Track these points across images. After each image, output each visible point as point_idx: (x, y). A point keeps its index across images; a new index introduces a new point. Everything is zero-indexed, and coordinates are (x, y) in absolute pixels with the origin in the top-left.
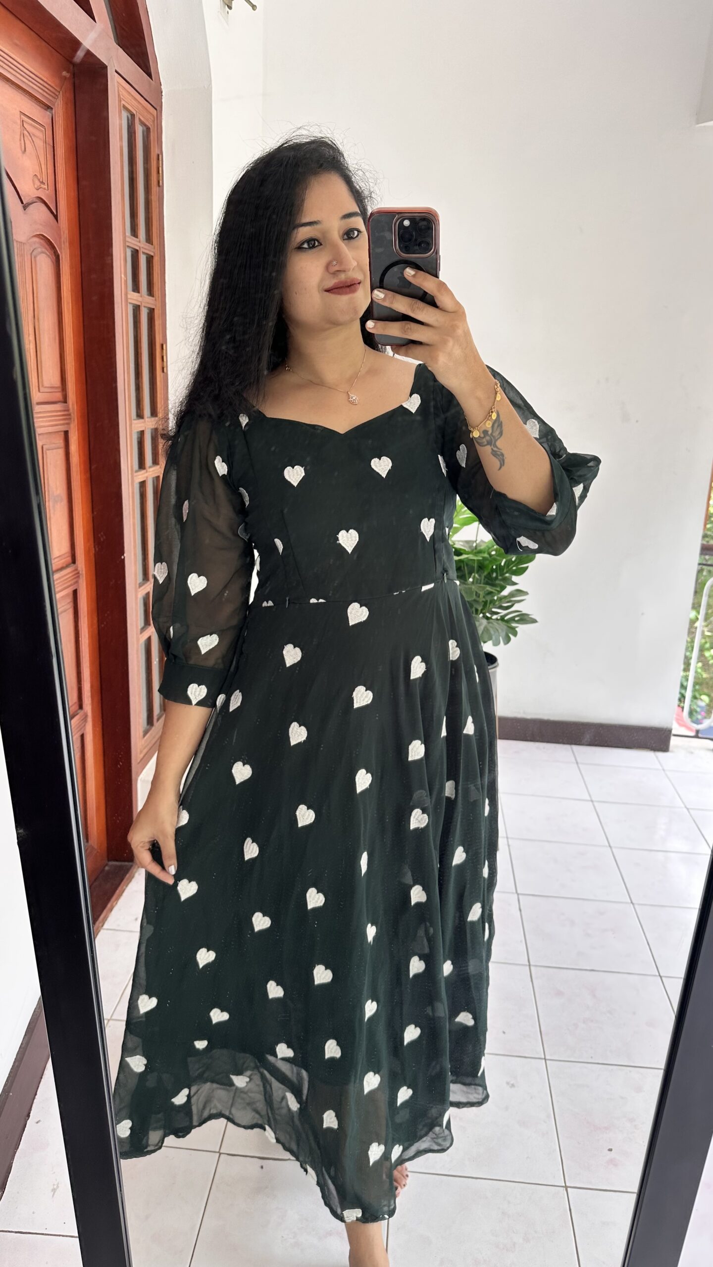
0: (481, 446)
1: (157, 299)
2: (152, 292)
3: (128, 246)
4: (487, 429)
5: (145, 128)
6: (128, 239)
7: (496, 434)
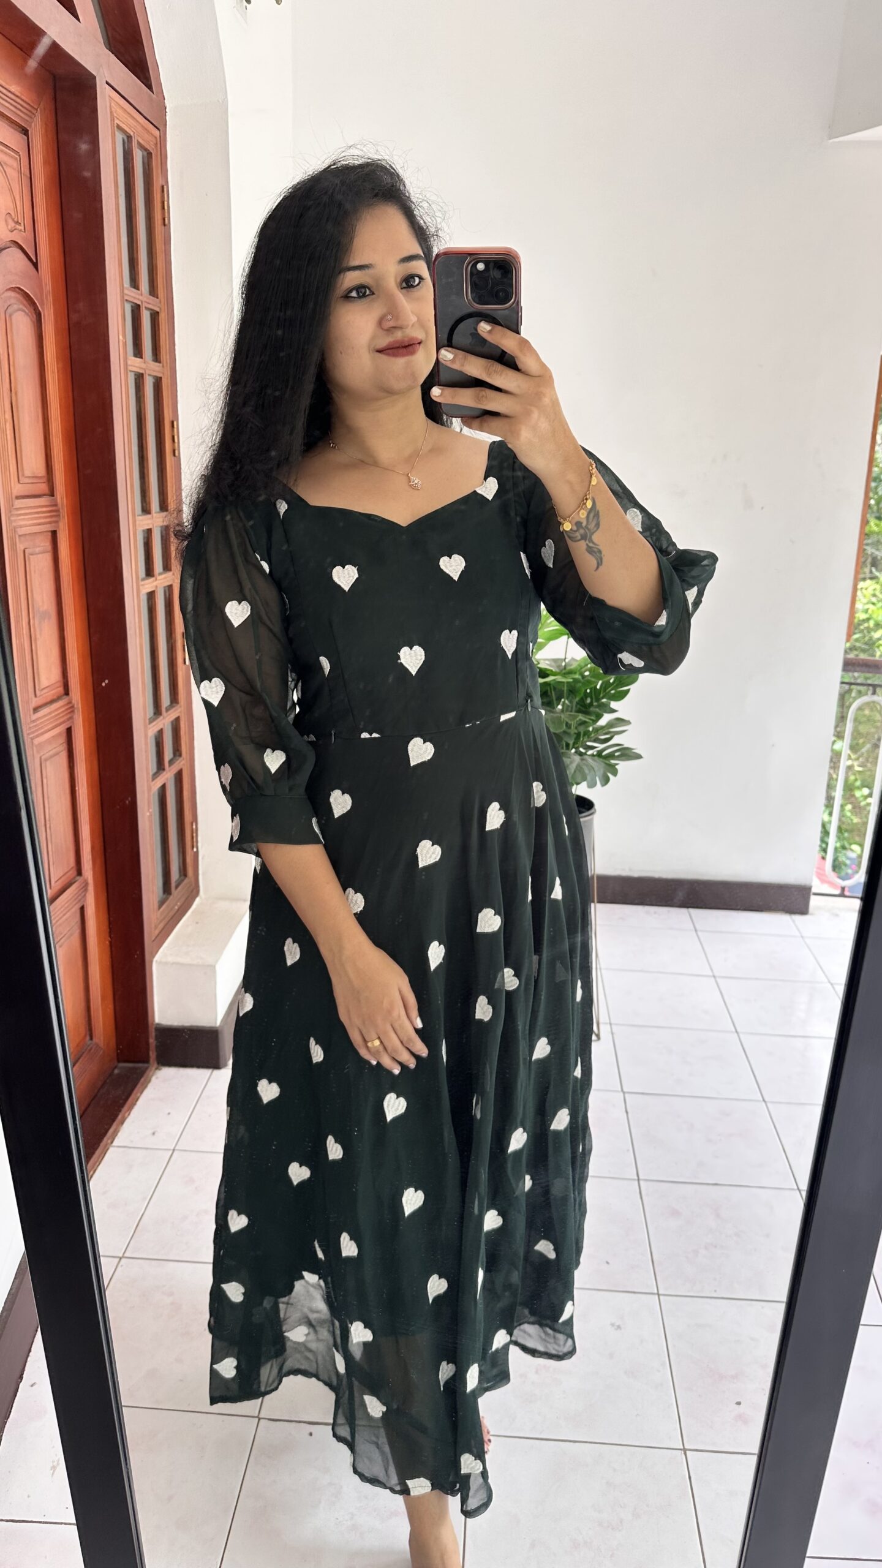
0: (572, 541)
1: (165, 365)
2: (158, 357)
3: (126, 300)
4: (582, 521)
5: (145, 153)
6: (126, 292)
7: (592, 526)
